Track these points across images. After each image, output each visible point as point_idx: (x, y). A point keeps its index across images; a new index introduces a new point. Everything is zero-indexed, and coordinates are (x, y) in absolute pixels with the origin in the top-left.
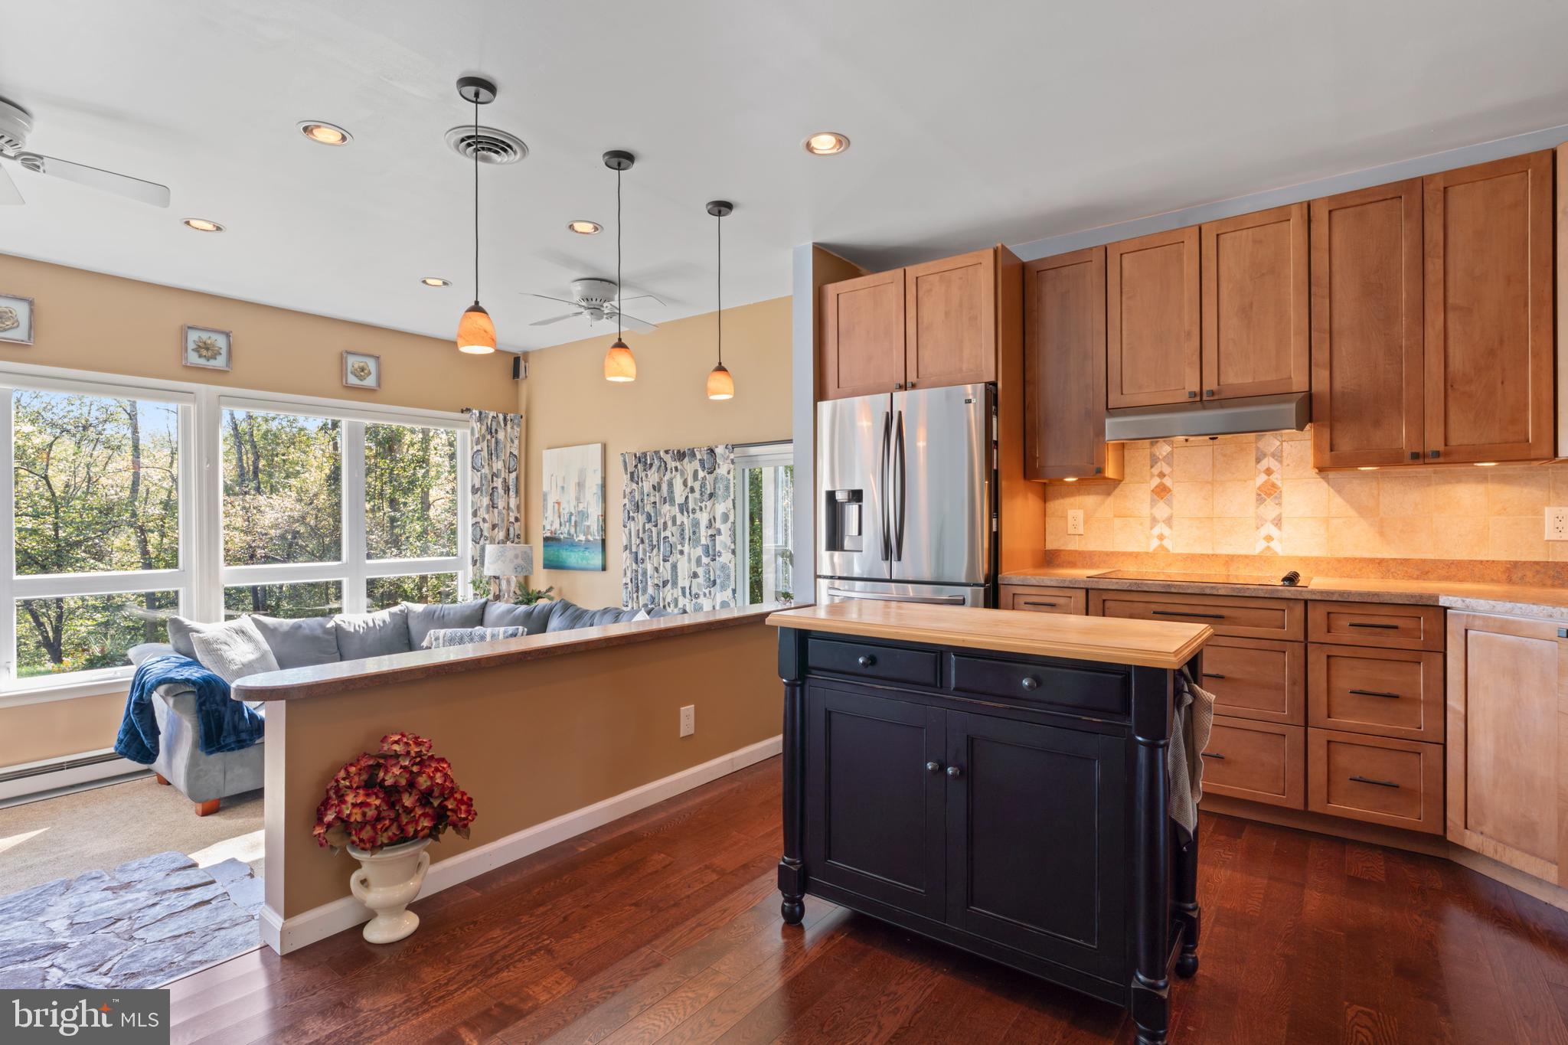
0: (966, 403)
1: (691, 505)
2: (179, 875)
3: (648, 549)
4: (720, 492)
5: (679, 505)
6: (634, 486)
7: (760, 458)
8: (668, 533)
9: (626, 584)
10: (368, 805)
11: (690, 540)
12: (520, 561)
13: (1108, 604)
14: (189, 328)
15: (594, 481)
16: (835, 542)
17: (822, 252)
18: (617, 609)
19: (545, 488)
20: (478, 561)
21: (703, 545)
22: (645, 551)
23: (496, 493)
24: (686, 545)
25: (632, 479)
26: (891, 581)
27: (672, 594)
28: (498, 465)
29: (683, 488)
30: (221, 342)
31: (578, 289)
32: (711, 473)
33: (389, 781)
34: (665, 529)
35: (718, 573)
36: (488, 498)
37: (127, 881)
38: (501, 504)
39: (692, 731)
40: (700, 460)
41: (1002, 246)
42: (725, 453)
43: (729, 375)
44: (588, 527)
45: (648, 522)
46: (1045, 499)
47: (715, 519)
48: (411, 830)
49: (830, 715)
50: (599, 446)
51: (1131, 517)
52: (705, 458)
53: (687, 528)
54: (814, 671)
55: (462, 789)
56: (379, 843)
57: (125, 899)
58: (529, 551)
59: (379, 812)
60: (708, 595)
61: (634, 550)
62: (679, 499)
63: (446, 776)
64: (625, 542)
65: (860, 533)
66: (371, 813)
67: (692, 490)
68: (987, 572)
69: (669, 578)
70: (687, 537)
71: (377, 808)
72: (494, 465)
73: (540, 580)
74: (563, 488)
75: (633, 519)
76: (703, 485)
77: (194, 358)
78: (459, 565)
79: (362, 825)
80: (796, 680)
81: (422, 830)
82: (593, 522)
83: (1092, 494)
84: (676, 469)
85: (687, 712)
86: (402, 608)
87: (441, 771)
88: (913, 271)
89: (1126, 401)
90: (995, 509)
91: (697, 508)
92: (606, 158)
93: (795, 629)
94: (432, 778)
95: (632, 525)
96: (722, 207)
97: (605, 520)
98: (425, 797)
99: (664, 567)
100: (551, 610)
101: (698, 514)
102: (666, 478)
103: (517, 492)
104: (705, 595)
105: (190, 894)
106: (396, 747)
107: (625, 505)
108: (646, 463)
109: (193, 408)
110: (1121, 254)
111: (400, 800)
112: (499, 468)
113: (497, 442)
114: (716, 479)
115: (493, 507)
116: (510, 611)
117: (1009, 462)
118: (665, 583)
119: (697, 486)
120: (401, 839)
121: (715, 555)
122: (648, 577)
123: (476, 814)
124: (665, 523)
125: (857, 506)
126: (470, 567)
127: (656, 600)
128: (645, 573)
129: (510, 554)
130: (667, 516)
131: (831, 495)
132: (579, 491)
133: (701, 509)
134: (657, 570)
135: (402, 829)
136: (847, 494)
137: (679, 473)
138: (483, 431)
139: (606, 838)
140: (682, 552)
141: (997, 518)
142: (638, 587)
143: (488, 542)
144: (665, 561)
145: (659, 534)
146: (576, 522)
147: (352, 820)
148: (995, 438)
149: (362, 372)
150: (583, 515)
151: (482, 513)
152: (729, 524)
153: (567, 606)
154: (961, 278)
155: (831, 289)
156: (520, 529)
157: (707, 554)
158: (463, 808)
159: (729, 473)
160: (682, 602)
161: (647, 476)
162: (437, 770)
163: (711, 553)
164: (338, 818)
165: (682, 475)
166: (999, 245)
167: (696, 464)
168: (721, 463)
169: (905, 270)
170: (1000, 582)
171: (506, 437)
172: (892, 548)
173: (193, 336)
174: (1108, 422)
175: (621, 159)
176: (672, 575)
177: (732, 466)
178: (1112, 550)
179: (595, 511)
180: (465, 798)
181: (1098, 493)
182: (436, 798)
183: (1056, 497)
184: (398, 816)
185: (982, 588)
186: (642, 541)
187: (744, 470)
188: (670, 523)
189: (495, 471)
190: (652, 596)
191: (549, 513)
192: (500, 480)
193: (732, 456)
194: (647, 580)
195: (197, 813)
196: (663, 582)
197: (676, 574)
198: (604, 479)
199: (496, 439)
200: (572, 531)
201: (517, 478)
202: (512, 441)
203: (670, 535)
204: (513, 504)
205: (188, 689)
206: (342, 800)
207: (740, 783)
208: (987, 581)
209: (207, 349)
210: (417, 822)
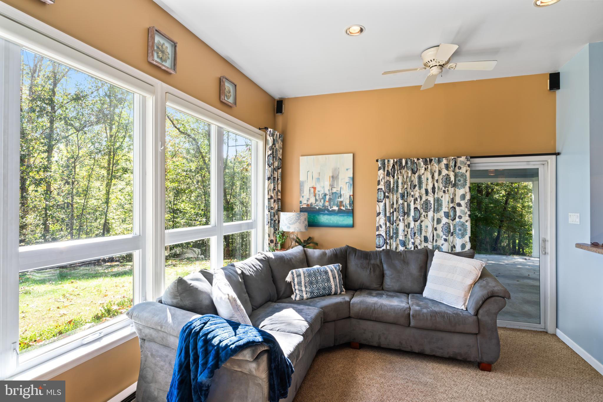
1: (437, 190)
3: (401, 215)
4: (460, 183)
6: (389, 178)
8: (418, 205)
9: (379, 235)
11: (434, 209)
14: (156, 31)
15: (346, 176)
19: (302, 178)
21: (445, 212)
23: (275, 181)
24: (432, 212)
29: (431, 180)
30: (169, 49)
32: (454, 172)
34: (414, 204)
36: (273, 183)
38: (276, 188)
40: (445, 164)
44: (340, 202)
45: (402, 199)
47: (455, 197)
50: (349, 155)
52: (451, 163)
53: (431, 202)
62: (427, 186)
72: (275, 164)
74: (318, 179)
75: (388, 197)
76: (447, 179)
77: (156, 57)
82: (345, 199)
95: (387, 201)
97: (354, 198)
99: (414, 225)
103: (281, 181)
104: (446, 240)
107: (380, 189)
108: (401, 165)
113: (276, 150)
114: (456, 175)
115: (274, 190)
118: (415, 234)
119: (440, 179)
121: (454, 218)
122: (401, 230)
124: (416, 200)
127: (406, 244)
128: (397, 229)
132: (333, 181)
133: (444, 192)
134: (407, 226)
140: (426, 217)
142: (391, 237)
144: (415, 221)
145: (409, 206)
146: (330, 199)
149: (229, 93)
150: (336, 195)
151: (271, 193)
152: (466, 200)
157: (449, 217)
159: (466, 171)
161: (401, 173)
163: (452, 216)
165: (430, 172)
168: (462, 167)
173: (156, 39)
179: (346, 193)
189: (275, 167)
191: (306, 193)
192: (277, 173)
193: (468, 163)
198: (354, 174)
200: (327, 204)
201: (281, 172)
202: (280, 150)
209: (163, 52)
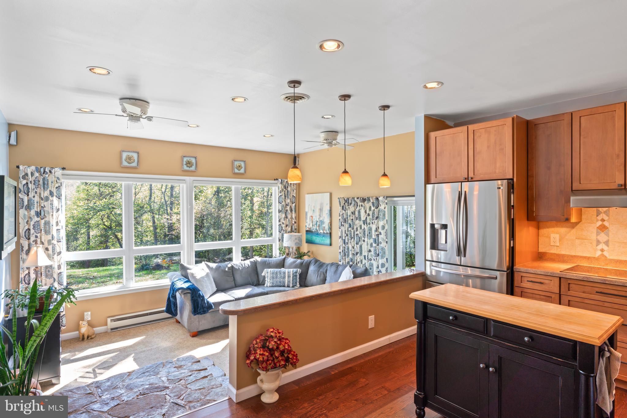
0: (498, 189)
1: (368, 221)
2: (195, 364)
3: (349, 239)
4: (381, 216)
5: (363, 221)
6: (344, 212)
7: (398, 202)
8: (358, 232)
9: (340, 252)
10: (264, 355)
11: (368, 235)
12: (297, 241)
13: (571, 285)
14: (184, 157)
15: (327, 208)
16: (434, 246)
17: (428, 118)
18: (337, 263)
19: (307, 210)
20: (281, 240)
21: (373, 239)
22: (348, 240)
23: (287, 212)
24: (366, 238)
25: (343, 209)
26: (461, 265)
27: (360, 258)
28: (288, 201)
29: (365, 214)
30: (193, 160)
31: (323, 135)
32: (377, 208)
33: (271, 347)
34: (357, 231)
35: (380, 251)
36: (285, 214)
37: (180, 365)
38: (289, 217)
39: (374, 326)
40: (372, 202)
41: (517, 116)
42: (383, 200)
43: (388, 178)
44: (324, 227)
45: (350, 228)
46: (538, 228)
47: (378, 227)
48: (278, 365)
49: (437, 337)
50: (329, 194)
51: (585, 239)
52: (374, 202)
53: (366, 231)
54: (429, 318)
55: (294, 350)
56: (268, 369)
57: (181, 372)
58: (300, 237)
59: (268, 358)
60: (375, 260)
61: (344, 238)
62: (363, 218)
63: (289, 345)
64: (340, 235)
65: (446, 242)
66: (265, 358)
67: (369, 215)
68: (508, 265)
69: (359, 251)
70: (366, 235)
71: (267, 356)
72: (287, 201)
73: (305, 248)
74: (314, 210)
75: (343, 225)
76: (373, 213)
77: (185, 167)
78: (274, 241)
79: (263, 362)
80: (422, 321)
81: (282, 365)
82: (326, 225)
83: (564, 227)
84: (362, 206)
85: (372, 318)
86: (255, 260)
87: (287, 344)
88: (471, 127)
89: (581, 187)
90: (512, 236)
91: (371, 222)
92: (340, 97)
93: (422, 301)
94: (284, 346)
95: (343, 228)
96: (385, 107)
97: (331, 225)
98: (282, 353)
99: (356, 246)
100: (310, 262)
101: (371, 225)
102: (357, 209)
103: (295, 211)
104: (374, 260)
105: (201, 373)
106: (272, 334)
107: (340, 219)
108: (349, 203)
109: (185, 185)
110: (580, 117)
111: (274, 353)
112: (289, 202)
113: (288, 192)
114: (379, 210)
115: (286, 218)
116: (294, 262)
117: (519, 214)
118: (357, 253)
119: (371, 213)
120: (275, 367)
121: (378, 243)
122: (350, 250)
123: (299, 360)
124: (357, 228)
125: (445, 231)
126: (278, 242)
127: (353, 260)
128: (348, 249)
129: (293, 238)
130: (358, 225)
131: (432, 226)
132: (320, 212)
133: (372, 223)
134: (353, 247)
135: (275, 364)
136: (440, 226)
137: (363, 207)
138: (283, 188)
139: (341, 369)
140: (364, 241)
141: (513, 240)
142: (345, 254)
143: (284, 232)
144: (357, 244)
145: (354, 232)
146: (319, 225)
147: (260, 360)
148: (512, 204)
149: (239, 167)
150: (322, 222)
151: (282, 220)
152: (385, 230)
153: (316, 261)
154: (495, 131)
155: (433, 135)
156: (296, 226)
157: (375, 242)
158: (295, 358)
159: (385, 208)
160: (364, 262)
161: (349, 208)
162: (286, 343)
163: (377, 242)
164: (255, 358)
165: (364, 208)
166: (515, 116)
167: (371, 204)
168: (381, 204)
169: (468, 127)
170: (514, 270)
171: (291, 189)
172: (461, 251)
173: (185, 159)
174: (572, 198)
175: (345, 97)
176: (360, 250)
177: (386, 205)
178: (575, 254)
179: (327, 221)
180: (295, 354)
181: (567, 227)
182: (285, 353)
183: (544, 228)
184: (274, 359)
185: (506, 273)
186: (347, 235)
187: (391, 207)
188: (359, 228)
189: (287, 203)
190: (351, 258)
191: (308, 220)
192: (289, 207)
193: (386, 201)
194: (349, 251)
195: (190, 336)
196: (356, 253)
197: (362, 249)
198: (331, 208)
199: (287, 190)
200: (318, 228)
201: (295, 206)
202: (293, 191)
203: (359, 233)
204: (294, 217)
205: (188, 292)
206: (256, 353)
207: (393, 349)
208: (508, 269)
209: (189, 164)
210: (280, 362)
